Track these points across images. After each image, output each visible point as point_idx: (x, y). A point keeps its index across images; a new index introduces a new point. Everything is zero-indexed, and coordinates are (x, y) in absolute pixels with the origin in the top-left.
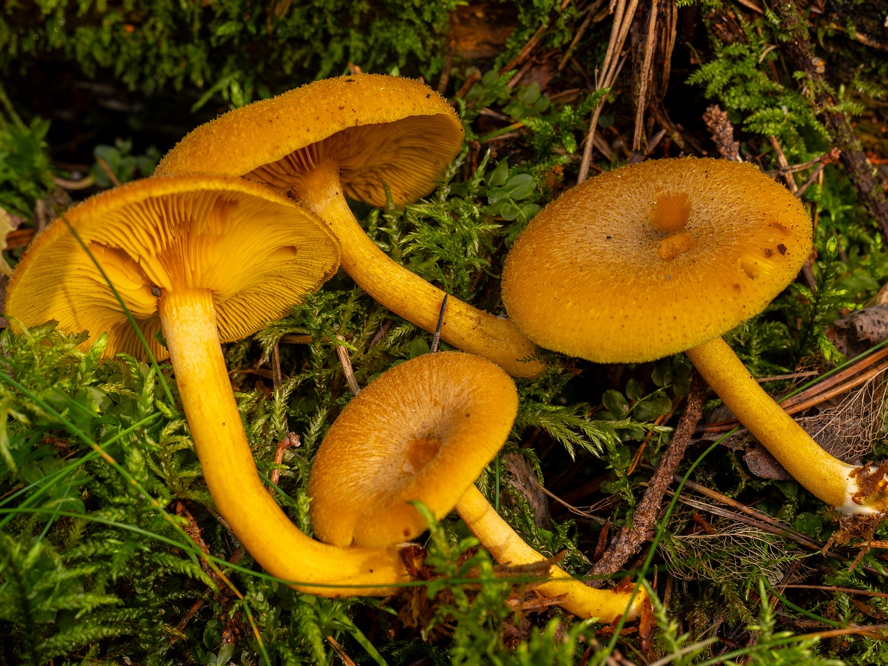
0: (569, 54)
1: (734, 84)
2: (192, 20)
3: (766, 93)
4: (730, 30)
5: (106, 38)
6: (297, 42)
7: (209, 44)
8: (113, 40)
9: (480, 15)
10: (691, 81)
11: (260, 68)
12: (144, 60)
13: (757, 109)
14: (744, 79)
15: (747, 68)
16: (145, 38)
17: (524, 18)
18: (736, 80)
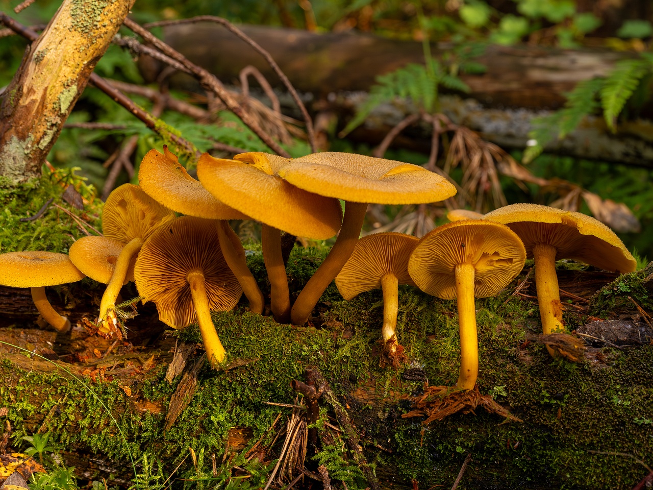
0: (271, 448)
1: (330, 461)
2: (134, 432)
3: (342, 465)
4: (329, 440)
5: (102, 438)
6: (173, 441)
7: (140, 441)
8: (105, 439)
9: (241, 433)
10: (313, 459)
11: (159, 453)
12: (115, 447)
13: (338, 471)
14: (334, 459)
15: (336, 455)
16: (117, 439)
17: (255, 434)
18: (331, 459)
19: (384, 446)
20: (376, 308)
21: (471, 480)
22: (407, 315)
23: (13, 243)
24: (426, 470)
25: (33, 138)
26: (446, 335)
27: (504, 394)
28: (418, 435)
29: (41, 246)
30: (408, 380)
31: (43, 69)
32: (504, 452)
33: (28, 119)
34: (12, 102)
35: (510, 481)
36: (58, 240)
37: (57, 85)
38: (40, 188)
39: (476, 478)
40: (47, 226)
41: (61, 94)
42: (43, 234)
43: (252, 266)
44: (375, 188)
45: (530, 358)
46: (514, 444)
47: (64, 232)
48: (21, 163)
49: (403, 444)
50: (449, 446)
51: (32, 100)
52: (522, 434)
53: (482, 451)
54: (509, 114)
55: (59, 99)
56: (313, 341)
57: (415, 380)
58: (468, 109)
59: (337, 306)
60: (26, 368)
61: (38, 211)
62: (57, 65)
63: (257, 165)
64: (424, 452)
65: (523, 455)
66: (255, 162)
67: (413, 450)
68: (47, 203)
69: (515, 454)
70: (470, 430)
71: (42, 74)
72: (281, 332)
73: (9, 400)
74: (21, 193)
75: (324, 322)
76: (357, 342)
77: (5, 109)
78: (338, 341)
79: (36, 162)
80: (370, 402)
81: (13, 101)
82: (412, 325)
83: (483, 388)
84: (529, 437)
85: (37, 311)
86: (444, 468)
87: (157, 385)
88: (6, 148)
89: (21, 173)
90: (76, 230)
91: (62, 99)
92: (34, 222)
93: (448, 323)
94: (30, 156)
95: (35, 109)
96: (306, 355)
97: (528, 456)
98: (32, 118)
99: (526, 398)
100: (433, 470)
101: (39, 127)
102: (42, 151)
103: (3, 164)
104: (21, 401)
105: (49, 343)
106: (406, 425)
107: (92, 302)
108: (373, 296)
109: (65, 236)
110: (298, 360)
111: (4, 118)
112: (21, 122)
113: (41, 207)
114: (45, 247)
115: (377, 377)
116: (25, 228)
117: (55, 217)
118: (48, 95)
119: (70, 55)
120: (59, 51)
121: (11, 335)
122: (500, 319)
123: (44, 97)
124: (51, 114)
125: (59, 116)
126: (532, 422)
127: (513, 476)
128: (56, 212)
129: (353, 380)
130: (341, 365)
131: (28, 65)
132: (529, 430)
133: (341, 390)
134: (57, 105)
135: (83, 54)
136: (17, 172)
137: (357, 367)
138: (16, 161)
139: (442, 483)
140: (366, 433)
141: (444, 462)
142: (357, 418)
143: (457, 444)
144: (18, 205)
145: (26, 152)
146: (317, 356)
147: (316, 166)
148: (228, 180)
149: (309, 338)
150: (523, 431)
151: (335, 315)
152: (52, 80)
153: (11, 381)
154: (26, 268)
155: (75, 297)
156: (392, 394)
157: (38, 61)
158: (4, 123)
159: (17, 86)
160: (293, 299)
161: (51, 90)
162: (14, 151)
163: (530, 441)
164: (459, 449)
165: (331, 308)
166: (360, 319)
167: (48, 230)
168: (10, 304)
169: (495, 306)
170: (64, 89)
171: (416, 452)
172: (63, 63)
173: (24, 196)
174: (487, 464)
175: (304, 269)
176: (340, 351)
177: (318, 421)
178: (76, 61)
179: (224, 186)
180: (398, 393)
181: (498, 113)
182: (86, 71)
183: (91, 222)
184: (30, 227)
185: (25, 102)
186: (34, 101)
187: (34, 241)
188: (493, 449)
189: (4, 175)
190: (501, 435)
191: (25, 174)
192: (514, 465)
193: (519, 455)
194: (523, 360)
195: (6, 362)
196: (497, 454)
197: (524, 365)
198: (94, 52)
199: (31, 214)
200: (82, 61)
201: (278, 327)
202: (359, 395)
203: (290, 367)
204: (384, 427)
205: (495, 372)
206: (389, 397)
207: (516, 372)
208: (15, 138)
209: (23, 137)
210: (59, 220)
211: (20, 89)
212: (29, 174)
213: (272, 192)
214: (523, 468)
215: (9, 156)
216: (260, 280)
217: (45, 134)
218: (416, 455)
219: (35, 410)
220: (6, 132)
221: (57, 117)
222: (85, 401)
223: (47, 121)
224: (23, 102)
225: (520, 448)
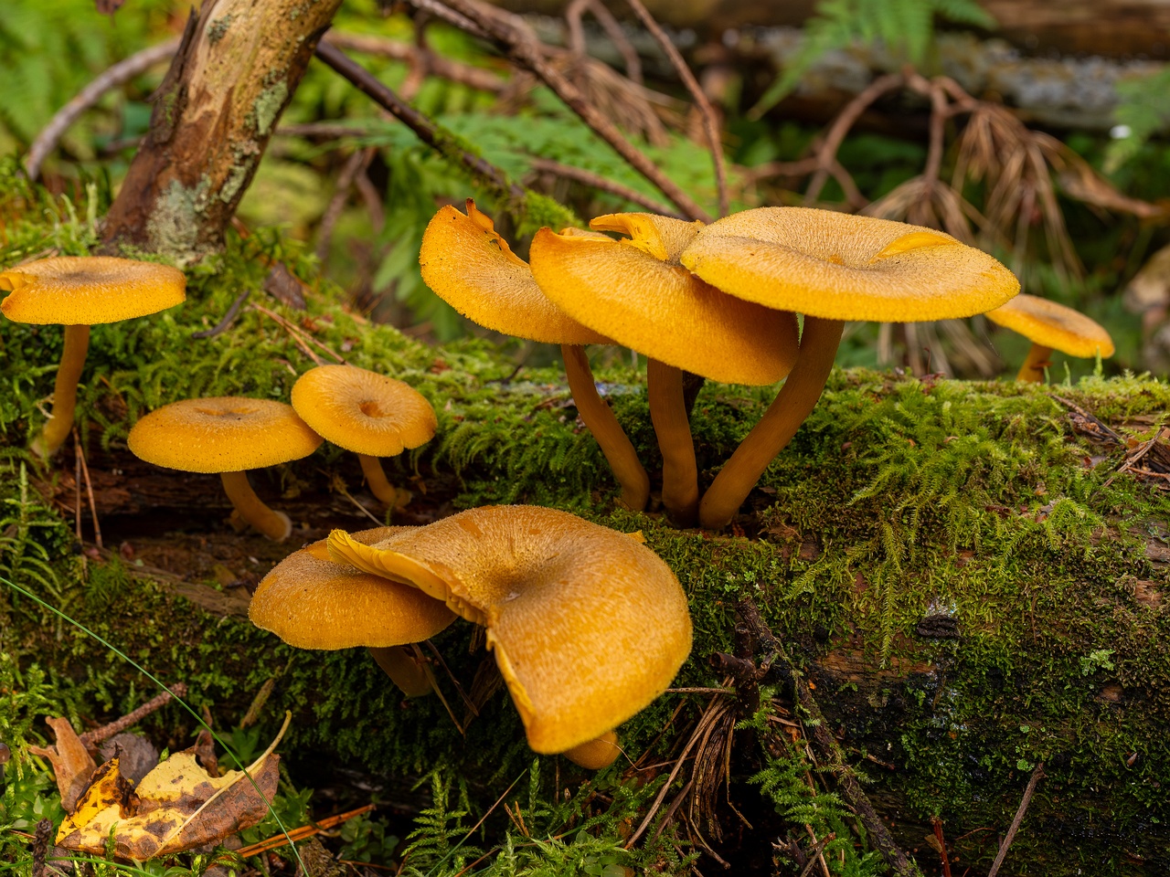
1: (781, 787)
3: (802, 794)
4: (776, 748)
5: (358, 736)
7: (427, 744)
8: (362, 738)
10: (752, 781)
11: (462, 762)
12: (383, 752)
13: (796, 805)
14: (788, 784)
15: (790, 775)
16: (384, 738)
18: (782, 784)
19: (879, 756)
20: (861, 501)
21: (1044, 819)
22: (921, 513)
23: (180, 380)
24: (958, 801)
25: (209, 182)
26: (994, 552)
27: (1110, 666)
28: (944, 738)
29: (233, 385)
30: (925, 637)
31: (223, 53)
32: (1108, 771)
33: (200, 147)
34: (169, 118)
35: (1118, 823)
36: (262, 372)
37: (250, 84)
38: (225, 272)
39: (1053, 817)
40: (240, 345)
41: (258, 100)
42: (235, 362)
43: (626, 420)
44: (869, 290)
45: (1158, 595)
46: (1127, 757)
47: (272, 355)
48: (189, 229)
49: (916, 754)
50: (1004, 758)
51: (206, 112)
52: (1143, 739)
53: (1066, 769)
54: (1070, 67)
55: (255, 109)
56: (745, 565)
57: (938, 638)
58: (992, 59)
59: (788, 496)
60: (214, 612)
61: (223, 316)
62: (250, 45)
63: (638, 242)
64: (956, 768)
65: (1145, 777)
66: (633, 234)
67: (936, 765)
68: (238, 300)
69: (1127, 776)
70: (1043, 730)
71: (221, 63)
72: (683, 549)
73: (187, 669)
74: (191, 284)
75: (764, 527)
76: (827, 566)
77: (156, 131)
78: (792, 565)
79: (217, 225)
80: (854, 677)
81: (171, 114)
82: (930, 531)
83: (1069, 654)
84: (1157, 745)
85: (230, 503)
86: (993, 797)
87: (455, 644)
88: (160, 202)
89: (190, 246)
90: (295, 352)
91: (261, 110)
92: (216, 337)
93: (999, 529)
94: (206, 215)
95: (212, 129)
96: (732, 591)
97: (1154, 780)
98: (206, 146)
99: (1150, 672)
100: (972, 800)
101: (220, 162)
102: (225, 205)
103: (157, 231)
104: (209, 671)
105: (254, 560)
106: (921, 718)
107: (330, 487)
108: (855, 477)
109: (275, 363)
110: (717, 599)
111: (156, 146)
112: (187, 154)
113: (228, 308)
114: (240, 385)
115: (866, 632)
116: (202, 350)
117: (255, 327)
118: (234, 102)
119: (273, 25)
120: (254, 19)
121: (183, 545)
122: (1097, 518)
123: (227, 107)
124: (241, 137)
125: (256, 140)
126: (1163, 718)
127: (1125, 813)
128: (257, 317)
129: (821, 637)
130: (798, 609)
131: (195, 47)
132: (1156, 732)
133: (800, 655)
134: (252, 120)
135: (297, 25)
136: (182, 246)
137: (828, 613)
138: (182, 226)
139: (989, 823)
140: (847, 733)
141: (993, 787)
142: (828, 705)
143: (1019, 756)
144: (186, 307)
145: (198, 208)
146: (753, 594)
147: (754, 246)
148: (589, 279)
149: (736, 558)
150: (1145, 734)
151: (783, 513)
152: (240, 74)
153: (189, 635)
154: (211, 434)
155: (298, 478)
156: (894, 662)
157: (213, 40)
158: (156, 156)
159: (177, 87)
160: (704, 483)
161: (240, 93)
162: (175, 208)
163: (1160, 753)
164: (1022, 765)
165: (775, 499)
166: (832, 522)
167: (244, 354)
168: (180, 490)
169: (1087, 493)
170: (264, 91)
171: (940, 768)
172: (261, 42)
173: (196, 288)
174: (1074, 792)
175: (721, 423)
176: (795, 583)
177: (756, 715)
178: (285, 37)
179: (583, 292)
180: (905, 661)
181: (1048, 66)
182: (304, 53)
183: (319, 335)
184: (210, 349)
185: (192, 116)
186: (209, 115)
187: (220, 375)
188: (1088, 766)
189: (159, 251)
190: (1103, 739)
191: (198, 248)
192: (1127, 796)
193: (1137, 778)
194: (1144, 599)
195: (179, 601)
196: (1096, 775)
197: (1147, 610)
198: (316, 19)
199: (211, 323)
200: (296, 35)
201: (679, 539)
202: (833, 664)
203: (702, 612)
204: (878, 723)
205: (1090, 622)
206: (889, 668)
207: (1131, 623)
208: (177, 184)
209: (191, 182)
210: (264, 334)
211: (183, 93)
212: (205, 247)
213: (672, 300)
214: (1145, 801)
215: (167, 216)
216: (641, 448)
217: (231, 174)
218: (940, 774)
219: (234, 687)
220: (159, 172)
221: (252, 142)
222: (324, 671)
223: (233, 150)
224: (190, 117)
225: (1138, 764)
